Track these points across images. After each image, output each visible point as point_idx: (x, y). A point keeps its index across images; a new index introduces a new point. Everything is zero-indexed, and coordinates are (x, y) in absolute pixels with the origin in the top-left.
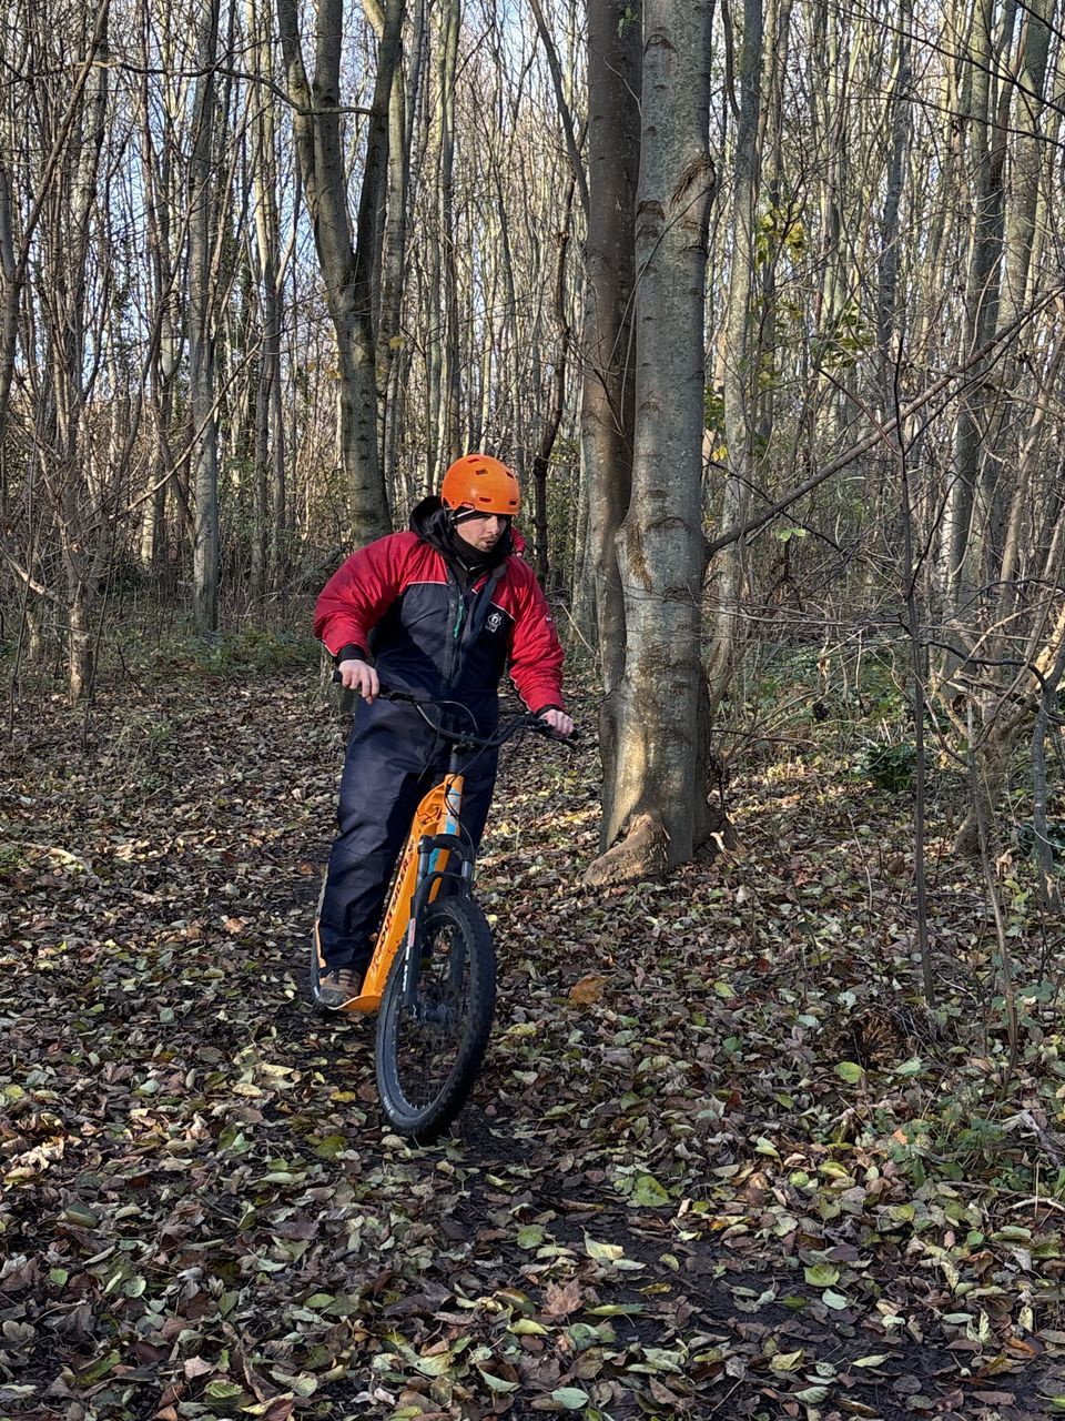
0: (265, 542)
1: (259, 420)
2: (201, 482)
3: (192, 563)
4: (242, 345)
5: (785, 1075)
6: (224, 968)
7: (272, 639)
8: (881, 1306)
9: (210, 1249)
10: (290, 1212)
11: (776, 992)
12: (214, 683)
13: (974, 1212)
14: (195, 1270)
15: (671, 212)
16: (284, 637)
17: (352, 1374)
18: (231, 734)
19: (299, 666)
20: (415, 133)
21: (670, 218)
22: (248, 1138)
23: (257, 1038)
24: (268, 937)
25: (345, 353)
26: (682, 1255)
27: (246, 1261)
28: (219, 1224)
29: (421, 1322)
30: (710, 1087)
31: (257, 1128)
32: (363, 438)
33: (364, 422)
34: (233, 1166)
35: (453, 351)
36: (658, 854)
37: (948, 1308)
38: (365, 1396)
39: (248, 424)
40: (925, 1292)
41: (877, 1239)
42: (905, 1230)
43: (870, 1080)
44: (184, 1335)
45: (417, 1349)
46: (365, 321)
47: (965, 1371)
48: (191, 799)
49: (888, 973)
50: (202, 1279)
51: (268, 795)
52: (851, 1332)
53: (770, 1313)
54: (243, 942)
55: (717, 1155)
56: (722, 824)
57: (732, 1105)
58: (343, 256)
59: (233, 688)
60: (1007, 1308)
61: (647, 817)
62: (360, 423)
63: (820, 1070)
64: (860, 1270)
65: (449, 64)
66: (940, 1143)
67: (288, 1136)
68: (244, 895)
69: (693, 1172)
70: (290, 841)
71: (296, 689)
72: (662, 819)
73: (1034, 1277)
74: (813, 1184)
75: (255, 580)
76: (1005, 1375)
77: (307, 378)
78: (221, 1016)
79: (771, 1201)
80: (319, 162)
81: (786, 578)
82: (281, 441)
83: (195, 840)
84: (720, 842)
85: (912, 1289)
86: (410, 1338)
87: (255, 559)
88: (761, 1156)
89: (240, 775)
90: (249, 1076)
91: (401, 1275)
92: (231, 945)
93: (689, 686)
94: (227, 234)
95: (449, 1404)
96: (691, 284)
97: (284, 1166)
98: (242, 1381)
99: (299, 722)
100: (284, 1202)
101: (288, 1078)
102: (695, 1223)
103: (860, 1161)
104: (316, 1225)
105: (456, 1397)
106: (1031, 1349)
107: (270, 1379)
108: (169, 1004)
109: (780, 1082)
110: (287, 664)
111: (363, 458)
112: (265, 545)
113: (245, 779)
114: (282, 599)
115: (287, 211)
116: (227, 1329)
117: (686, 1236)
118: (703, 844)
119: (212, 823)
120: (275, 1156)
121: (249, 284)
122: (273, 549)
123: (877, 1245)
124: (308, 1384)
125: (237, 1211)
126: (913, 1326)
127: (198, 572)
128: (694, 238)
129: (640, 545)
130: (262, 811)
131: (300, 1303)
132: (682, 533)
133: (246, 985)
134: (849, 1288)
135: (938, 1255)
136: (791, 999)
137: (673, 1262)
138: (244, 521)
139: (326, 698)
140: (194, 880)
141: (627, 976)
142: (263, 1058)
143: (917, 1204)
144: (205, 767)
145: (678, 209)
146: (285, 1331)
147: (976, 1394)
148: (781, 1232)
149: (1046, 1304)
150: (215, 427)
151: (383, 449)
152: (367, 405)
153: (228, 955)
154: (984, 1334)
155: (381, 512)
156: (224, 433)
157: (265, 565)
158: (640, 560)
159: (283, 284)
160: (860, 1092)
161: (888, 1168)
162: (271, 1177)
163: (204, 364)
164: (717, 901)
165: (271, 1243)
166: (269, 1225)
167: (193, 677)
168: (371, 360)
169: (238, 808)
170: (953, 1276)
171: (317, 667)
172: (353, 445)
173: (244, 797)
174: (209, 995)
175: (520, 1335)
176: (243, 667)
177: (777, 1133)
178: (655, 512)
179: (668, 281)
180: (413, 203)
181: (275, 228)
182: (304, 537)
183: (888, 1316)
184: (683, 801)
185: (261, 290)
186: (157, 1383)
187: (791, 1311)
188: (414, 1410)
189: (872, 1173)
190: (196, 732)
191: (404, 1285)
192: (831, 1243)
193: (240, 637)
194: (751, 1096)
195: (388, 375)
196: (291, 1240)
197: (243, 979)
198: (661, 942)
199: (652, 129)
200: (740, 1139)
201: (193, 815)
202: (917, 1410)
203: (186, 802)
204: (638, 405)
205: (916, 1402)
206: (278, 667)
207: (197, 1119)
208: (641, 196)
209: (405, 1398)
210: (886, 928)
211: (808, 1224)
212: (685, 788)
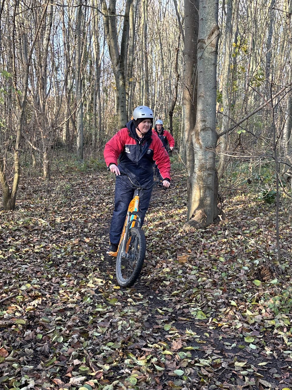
0: (96, 135)
1: (94, 102)
2: (79, 119)
3: (76, 141)
4: (89, 81)
5: (239, 283)
6: (85, 252)
7: (98, 162)
8: (266, 348)
9: (80, 329)
10: (102, 319)
11: (236, 260)
12: (82, 174)
14: (76, 335)
15: (207, 42)
16: (101, 161)
17: (119, 365)
18: (87, 188)
20: (137, 21)
21: (207, 43)
22: (91, 299)
23: (93, 271)
24: (96, 243)
25: (118, 83)
26: (210, 333)
27: (90, 333)
28: (83, 322)
29: (138, 351)
30: (218, 287)
31: (93, 296)
32: (122, 106)
33: (122, 102)
34: (87, 306)
35: (147, 82)
36: (203, 221)
37: (285, 349)
38: (122, 371)
39: (91, 103)
40: (278, 345)
41: (265, 330)
42: (273, 327)
43: (263, 285)
44: (73, 353)
45: (137, 358)
46: (123, 74)
47: (290, 367)
49: (268, 255)
50: (78, 338)
51: (96, 204)
52: (257, 355)
53: (235, 350)
54: (90, 245)
55: (220, 305)
56: (221, 213)
57: (224, 291)
58: (117, 56)
59: (87, 175)
61: (200, 211)
62: (121, 102)
63: (249, 282)
64: (260, 338)
65: (146, 2)
66: (283, 303)
67: (102, 298)
68: (90, 232)
69: (213, 310)
70: (102, 217)
71: (104, 175)
72: (205, 212)
75: (93, 145)
77: (107, 90)
78: (84, 265)
79: (235, 318)
80: (110, 30)
81: (240, 144)
82: (100, 107)
83: (77, 217)
84: (221, 218)
85: (274, 344)
86: (135, 355)
87: (93, 140)
88: (232, 306)
89: (89, 199)
90: (91, 281)
91: (132, 337)
92: (86, 246)
93: (212, 174)
94: (85, 50)
95: (145, 374)
96: (213, 62)
97: (101, 306)
98: (89, 366)
99: (105, 184)
100: (101, 317)
101: (102, 282)
102: (214, 324)
103: (260, 308)
104: (109, 323)
105: (148, 372)
107: (97, 366)
108: (70, 262)
109: (238, 285)
110: (102, 168)
111: (122, 112)
113: (90, 200)
114: (100, 151)
115: (101, 44)
116: (85, 351)
117: (211, 328)
118: (216, 219)
119: (82, 212)
120: (98, 304)
121: (91, 64)
122: (98, 137)
124: (107, 367)
125: (88, 319)
126: (275, 354)
127: (78, 143)
128: (214, 49)
129: (198, 135)
130: (95, 209)
131: (105, 345)
132: (210, 132)
134: (257, 343)
135: (282, 334)
136: (241, 262)
137: (208, 335)
138: (90, 129)
139: (112, 178)
140: (77, 228)
141: (195, 255)
142: (95, 276)
143: (276, 320)
144: (80, 197)
145: (209, 41)
146: (101, 352)
148: (238, 327)
150: (82, 104)
151: (128, 109)
152: (123, 97)
153: (86, 248)
156: (85, 105)
157: (96, 141)
158: (198, 139)
159: (100, 64)
160: (260, 288)
161: (268, 310)
162: (97, 310)
163: (79, 86)
164: (220, 234)
165: (97, 328)
166: (97, 323)
167: (76, 172)
168: (124, 85)
169: (89, 208)
170: (285, 338)
172: (120, 108)
173: (90, 205)
174: (81, 259)
175: (165, 355)
176: (90, 169)
177: (237, 299)
178: (203, 126)
179: (206, 61)
180: (136, 41)
181: (98, 49)
182: (106, 133)
183: (268, 351)
184: (210, 206)
185: (95, 66)
186: (66, 366)
187: (240, 349)
188: (136, 375)
189: (264, 311)
190: (77, 187)
191: (133, 340)
192: (252, 330)
193: (89, 161)
194: (229, 289)
195: (129, 88)
196: (103, 327)
197: (90, 255)
198: (204, 246)
199: (202, 19)
200: (226, 301)
201: (76, 210)
202: (276, 378)
203: (75, 206)
204: (198, 96)
205: (276, 376)
206: (99, 169)
207: (77, 293)
208: (199, 38)
209: (133, 372)
210: (268, 242)
211: (245, 325)
212: (211, 203)
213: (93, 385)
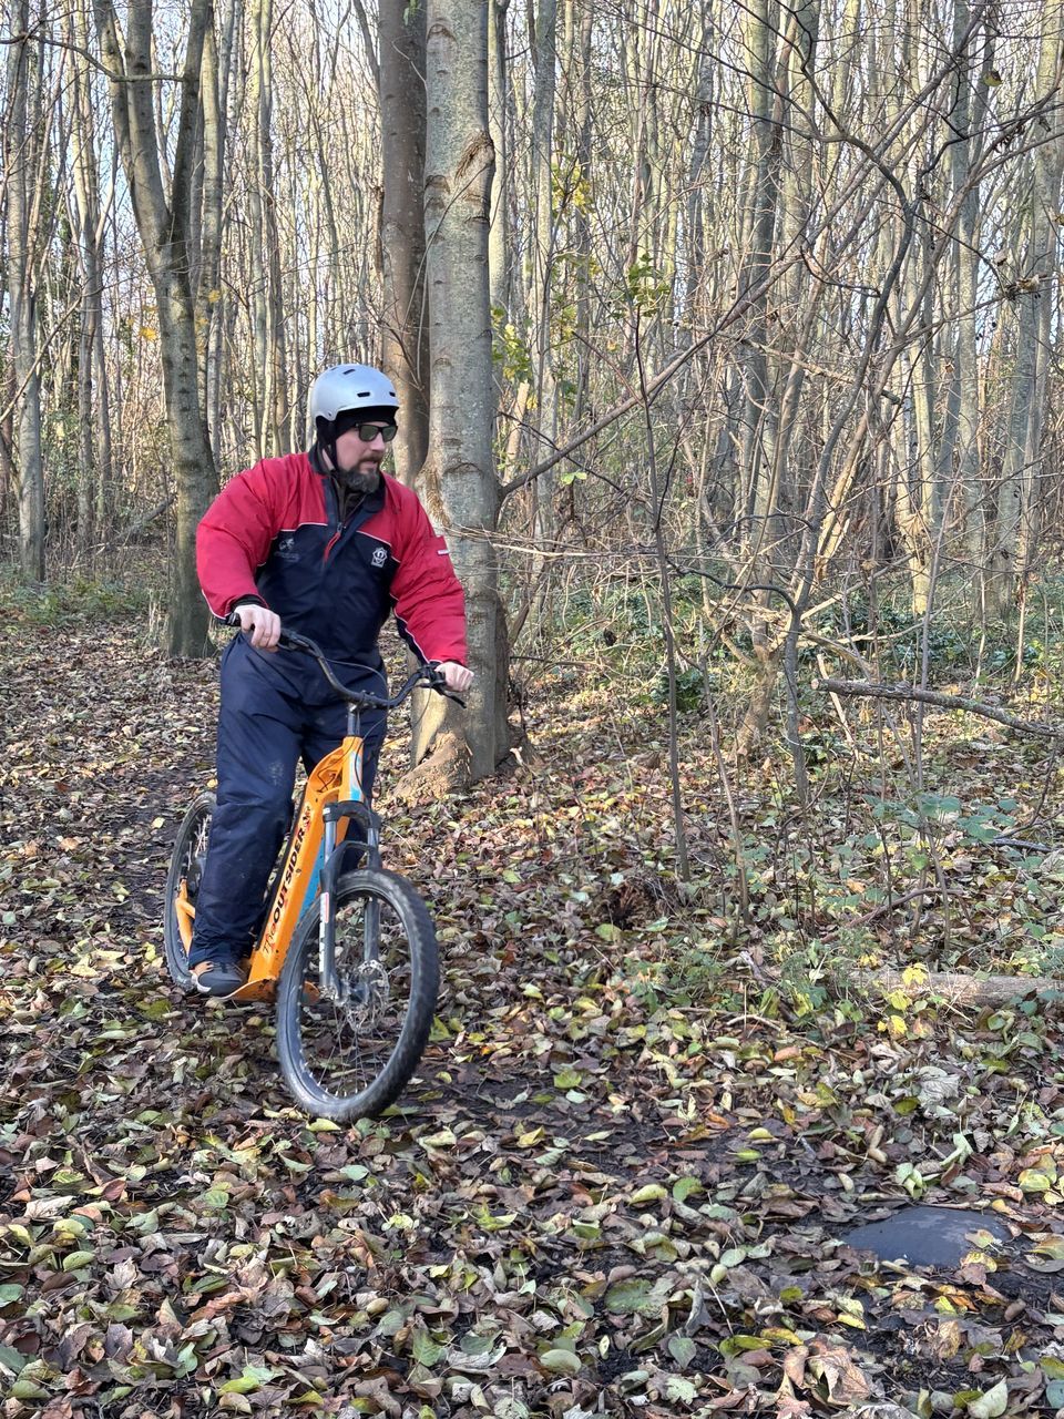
0: (91, 493)
1: (82, 373)
2: (23, 435)
3: (17, 517)
4: (63, 296)
5: (555, 938)
6: (60, 879)
7: (100, 588)
8: (612, 1098)
9: (54, 1088)
10: (123, 1057)
11: (557, 877)
12: (43, 632)
13: (696, 1029)
14: (41, 1100)
15: (454, 185)
16: (113, 587)
17: (175, 1166)
18: (61, 679)
19: (129, 615)
20: (231, 88)
21: (454, 190)
22: (86, 1006)
23: (93, 933)
24: (101, 853)
25: (163, 310)
26: (454, 1073)
27: (85, 1094)
28: (62, 1070)
29: (233, 1128)
30: (493, 951)
31: (93, 999)
32: (183, 391)
33: (184, 375)
34: (72, 1028)
35: (276, 303)
36: (462, 769)
37: (664, 1096)
38: (184, 1179)
39: (72, 376)
40: (647, 1087)
41: (616, 1052)
42: (639, 1045)
43: (624, 937)
44: (34, 1145)
45: (230, 1147)
46: (183, 279)
47: (672, 1138)
48: (24, 737)
49: (656, 859)
50: (49, 1106)
51: (99, 733)
52: (587, 1117)
53: (522, 1109)
54: (77, 857)
55: (491, 1000)
56: (521, 740)
57: (507, 961)
58: (159, 216)
59: (62, 637)
60: (711, 1094)
61: (451, 736)
62: (180, 376)
63: (584, 932)
64: (598, 1075)
65: (264, 19)
66: (675, 980)
67: (121, 1004)
68: (77, 818)
69: (470, 1014)
70: (121, 772)
71: (125, 635)
72: (465, 736)
73: (736, 1072)
74: (569, 1015)
75: (82, 531)
76: (704, 1140)
77: (130, 329)
78: (60, 916)
79: (533, 1029)
80: (133, 127)
81: (573, 516)
82: (105, 394)
83: (30, 773)
84: (518, 756)
85: (637, 1085)
86: (224, 1139)
87: (81, 511)
88: (527, 998)
89: (71, 716)
90: (85, 960)
91: (218, 1096)
92: (66, 860)
93: (486, 616)
94: (45, 187)
95: (254, 1180)
96: (476, 251)
97: (118, 1024)
98: (84, 1171)
99: (128, 666)
100: (117, 1051)
101: (121, 960)
102: (470, 1048)
103: (607, 996)
104: (145, 1067)
105: (260, 1174)
106: (727, 1122)
107: (107, 1169)
108: (11, 909)
109: (551, 944)
110: (117, 613)
111: (184, 410)
112: (91, 497)
113: (76, 719)
114: (110, 550)
115: (104, 166)
116: (70, 1139)
117: (459, 1059)
118: (504, 760)
119: (46, 758)
120: (109, 1018)
121: (69, 235)
122: (100, 499)
123: (615, 1057)
124: (139, 1172)
125: (78, 1060)
126: (636, 1110)
127: (24, 524)
128: (477, 210)
129: (438, 487)
130: (93, 747)
131: (132, 1118)
132: (476, 478)
133: (81, 892)
134: (589, 1088)
135: (663, 1061)
136: (568, 881)
137: (446, 1076)
138: (70, 471)
139: (156, 644)
140: (29, 807)
141: (427, 870)
142: (98, 946)
143: (650, 1027)
144: (36, 709)
145: (462, 183)
146: (118, 1138)
147: (678, 1153)
148: (539, 1052)
149: (742, 1090)
150: (38, 380)
151: (206, 401)
152: (187, 359)
153: (65, 869)
154: (692, 1114)
155: (203, 462)
156: (47, 386)
157: (92, 517)
158: (438, 502)
159: (103, 236)
160: (615, 947)
161: (630, 1001)
162: (106, 1035)
163: (25, 319)
164: (513, 806)
165: (107, 1081)
166: (105, 1069)
167: (21, 626)
168: (189, 316)
169: (70, 745)
170: (672, 1073)
171: (146, 614)
172: (175, 397)
173: (75, 734)
174: (48, 900)
175: (316, 1133)
176: (72, 616)
177: (543, 981)
178: (450, 458)
179: (454, 249)
180: (231, 157)
181: (94, 181)
182: (132, 489)
183: (617, 1104)
184: (484, 721)
185: (83, 243)
186: (13, 1176)
187: (539, 1106)
188: (226, 1185)
189: (618, 1005)
190: (27, 677)
191: (220, 1104)
192: (577, 1057)
193: (67, 587)
194: (526, 954)
195: (208, 328)
196: (124, 1079)
197: (78, 888)
198: (461, 841)
199: (436, 110)
200: (512, 987)
201: (27, 751)
202: (630, 1167)
203: (20, 739)
204: (432, 362)
205: (630, 1161)
206: (108, 616)
207: (39, 993)
208: (428, 172)
209: (218, 1177)
210: (660, 824)
211: (561, 1046)
212: (486, 708)
213: (96, 1215)
